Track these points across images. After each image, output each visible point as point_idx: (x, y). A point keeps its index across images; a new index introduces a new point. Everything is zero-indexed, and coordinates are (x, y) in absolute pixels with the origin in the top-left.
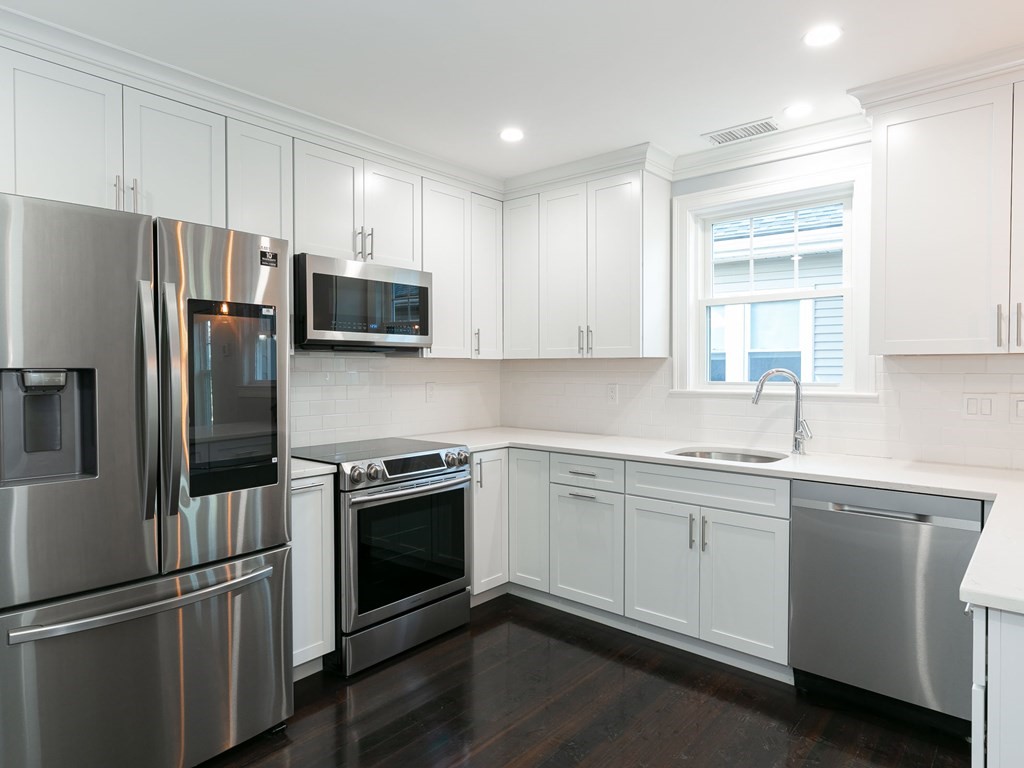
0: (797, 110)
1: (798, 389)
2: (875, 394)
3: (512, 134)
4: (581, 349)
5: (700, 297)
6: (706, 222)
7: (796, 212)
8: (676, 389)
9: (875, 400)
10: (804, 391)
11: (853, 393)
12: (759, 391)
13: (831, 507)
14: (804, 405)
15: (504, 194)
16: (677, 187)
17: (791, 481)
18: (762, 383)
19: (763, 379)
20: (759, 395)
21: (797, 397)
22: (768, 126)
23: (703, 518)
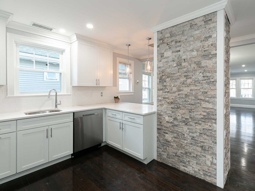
2: (70, 94)
13: (82, 116)
17: (74, 113)
18: (50, 92)
19: (50, 91)
20: (49, 96)
21: (56, 95)
22: (51, 30)
23: (51, 128)
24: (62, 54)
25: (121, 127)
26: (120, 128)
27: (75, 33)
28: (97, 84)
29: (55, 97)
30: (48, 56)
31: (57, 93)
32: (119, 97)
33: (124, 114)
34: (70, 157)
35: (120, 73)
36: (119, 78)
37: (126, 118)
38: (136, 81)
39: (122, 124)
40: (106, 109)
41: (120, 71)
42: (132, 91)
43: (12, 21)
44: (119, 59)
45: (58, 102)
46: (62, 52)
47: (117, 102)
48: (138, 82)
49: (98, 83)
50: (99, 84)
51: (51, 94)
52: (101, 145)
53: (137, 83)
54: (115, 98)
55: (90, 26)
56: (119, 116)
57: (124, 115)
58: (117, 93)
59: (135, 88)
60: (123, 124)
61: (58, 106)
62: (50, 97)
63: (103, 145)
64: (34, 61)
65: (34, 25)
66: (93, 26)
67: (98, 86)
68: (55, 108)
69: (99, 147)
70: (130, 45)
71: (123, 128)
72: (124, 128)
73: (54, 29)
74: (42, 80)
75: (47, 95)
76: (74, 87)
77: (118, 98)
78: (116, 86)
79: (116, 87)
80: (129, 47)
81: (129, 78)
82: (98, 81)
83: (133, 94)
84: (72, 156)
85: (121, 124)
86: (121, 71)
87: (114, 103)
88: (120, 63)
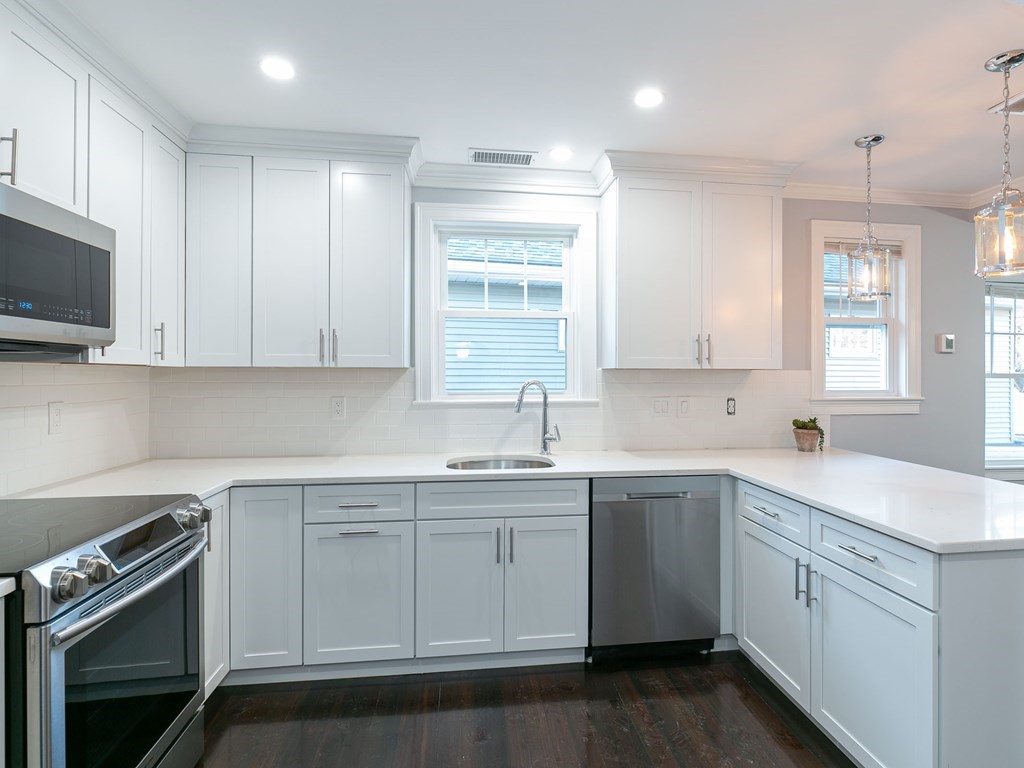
0: (561, 153)
1: (545, 398)
2: (597, 400)
3: (278, 68)
4: (322, 357)
5: (439, 308)
6: (443, 236)
7: (525, 241)
8: (419, 401)
9: (596, 405)
10: (549, 400)
11: (580, 399)
12: (520, 401)
13: (625, 498)
14: (549, 411)
15: (187, 143)
16: (419, 193)
17: (591, 480)
18: (523, 392)
19: (524, 387)
20: (520, 404)
21: (545, 404)
22: (527, 160)
23: (511, 529)
24: (571, 245)
25: (803, 587)
26: (798, 592)
27: (606, 151)
28: (699, 360)
29: (540, 411)
30: (526, 263)
31: (549, 396)
32: (820, 424)
33: (817, 517)
34: (580, 658)
35: (830, 301)
36: (829, 326)
37: (831, 545)
38: (938, 338)
39: (809, 572)
40: (734, 479)
41: (831, 290)
42: (910, 389)
43: (427, 163)
44: (821, 230)
45: (551, 432)
46: (569, 235)
47: (807, 445)
48: (949, 344)
49: (705, 355)
50: (708, 359)
51: (524, 400)
52: (713, 648)
53: (944, 349)
54: (798, 428)
55: (649, 98)
56: (794, 525)
57: (816, 526)
58: (810, 401)
59: (926, 376)
60: (813, 575)
61: (551, 445)
62: (523, 410)
63: (719, 646)
64: (525, 284)
65: (480, 157)
66: (664, 94)
67: (706, 365)
68: (542, 453)
69: (705, 652)
70: (877, 139)
71: (813, 595)
72: (819, 598)
73: (534, 156)
74: (554, 347)
75: (514, 403)
76: (608, 372)
77: (816, 428)
78: (808, 367)
79: (807, 372)
80: (876, 149)
81: (889, 325)
82: (705, 346)
83: (915, 409)
84: (587, 656)
85: (803, 571)
86: (838, 288)
87: (796, 452)
88: (832, 246)
